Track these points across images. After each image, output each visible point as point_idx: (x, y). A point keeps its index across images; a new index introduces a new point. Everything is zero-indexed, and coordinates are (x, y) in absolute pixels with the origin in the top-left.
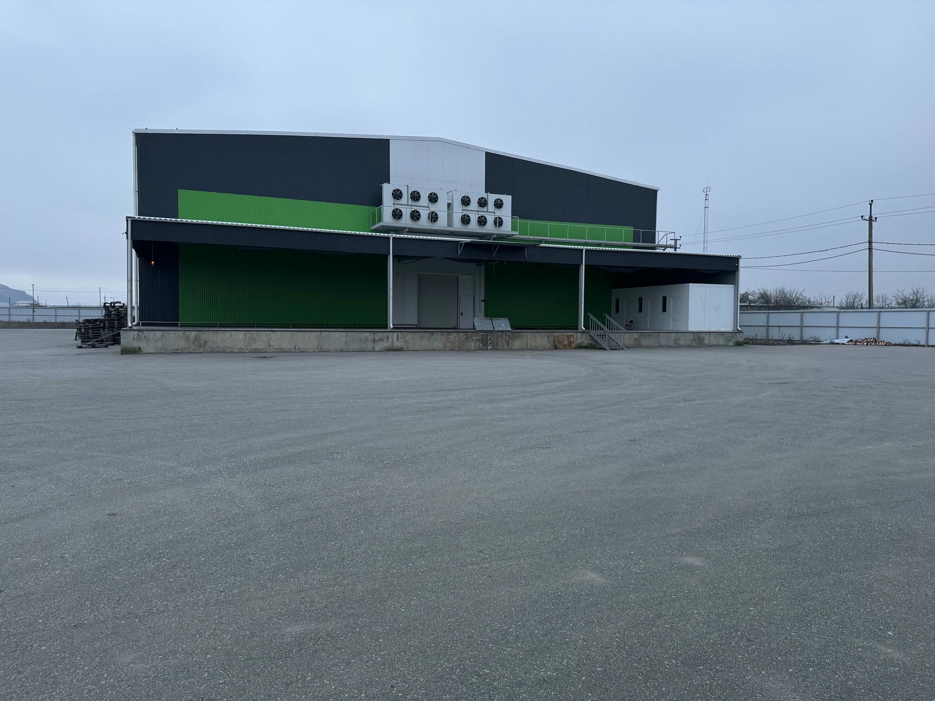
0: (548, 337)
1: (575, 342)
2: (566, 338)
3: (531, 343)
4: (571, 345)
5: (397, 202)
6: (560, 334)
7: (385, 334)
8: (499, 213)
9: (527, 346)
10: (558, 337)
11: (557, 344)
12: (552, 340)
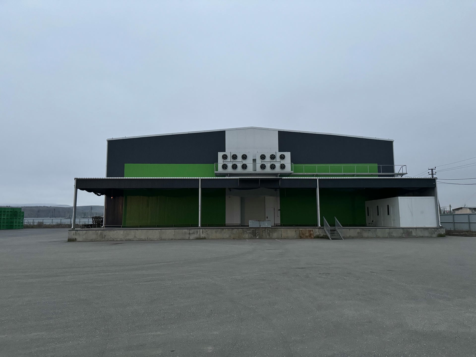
0: (295, 231)
1: (314, 234)
2: (308, 232)
3: (284, 235)
4: (311, 236)
5: (225, 161)
6: (304, 229)
7: (195, 230)
8: (283, 162)
9: (282, 237)
10: (302, 231)
11: (301, 235)
12: (299, 232)
